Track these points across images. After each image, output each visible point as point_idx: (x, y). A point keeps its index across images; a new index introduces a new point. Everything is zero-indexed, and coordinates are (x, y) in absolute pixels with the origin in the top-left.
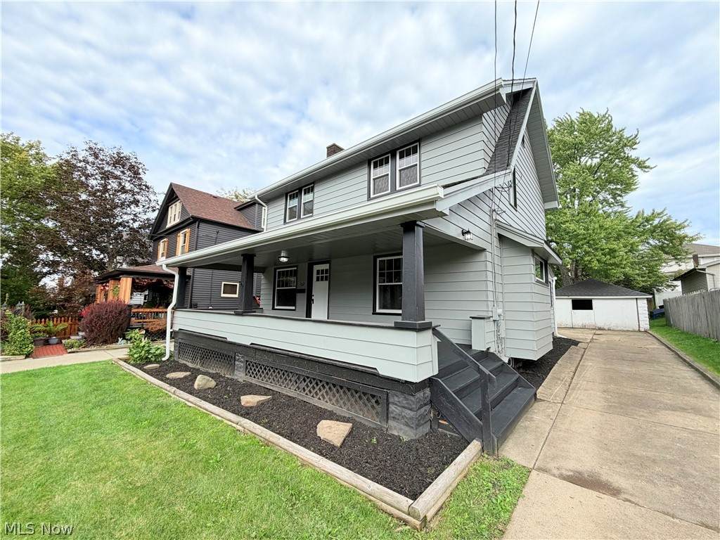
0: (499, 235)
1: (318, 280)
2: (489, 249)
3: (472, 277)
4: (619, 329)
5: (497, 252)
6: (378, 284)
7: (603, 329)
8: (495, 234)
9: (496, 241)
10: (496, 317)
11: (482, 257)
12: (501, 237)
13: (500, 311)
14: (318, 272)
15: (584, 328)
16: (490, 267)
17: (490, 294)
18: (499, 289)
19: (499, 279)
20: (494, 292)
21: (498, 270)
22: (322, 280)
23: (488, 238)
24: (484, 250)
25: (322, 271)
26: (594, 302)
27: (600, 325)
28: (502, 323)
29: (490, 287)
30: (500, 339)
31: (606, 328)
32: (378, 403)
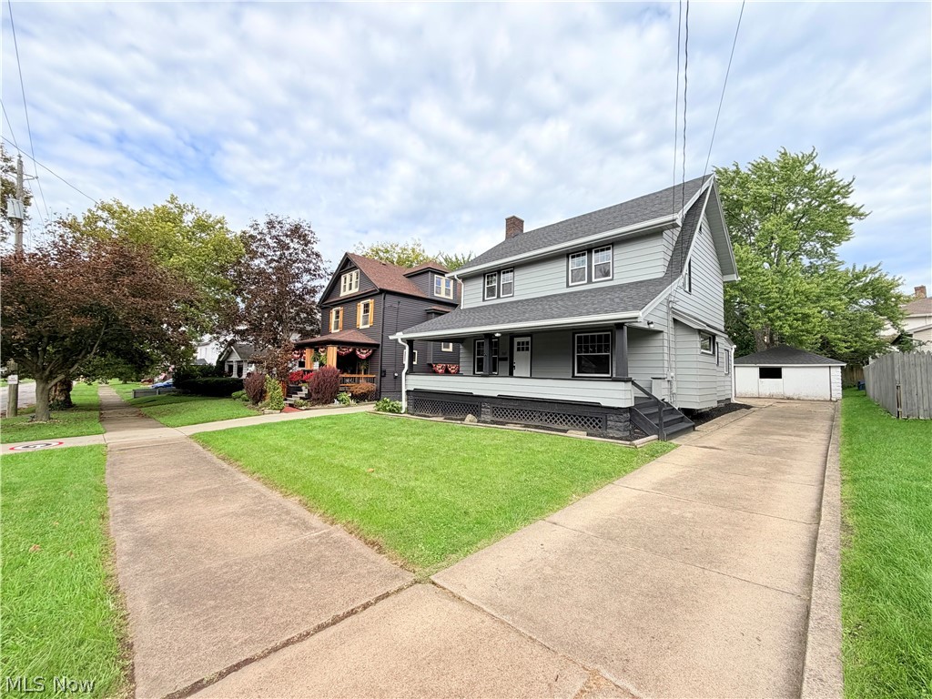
0: (674, 319)
1: (518, 350)
2: (665, 330)
3: (654, 350)
4: (809, 398)
5: (672, 331)
6: (576, 354)
7: (793, 399)
8: (671, 319)
9: (671, 324)
10: (670, 379)
11: (660, 337)
12: (675, 320)
13: (672, 374)
14: (519, 343)
15: (771, 397)
16: (666, 344)
17: (666, 362)
18: (673, 358)
19: (673, 352)
20: (669, 361)
21: (672, 345)
22: (523, 350)
23: (665, 322)
24: (662, 332)
25: (523, 343)
26: (784, 371)
27: (789, 394)
28: (674, 383)
29: (666, 357)
30: (672, 394)
31: (795, 397)
32: (600, 421)
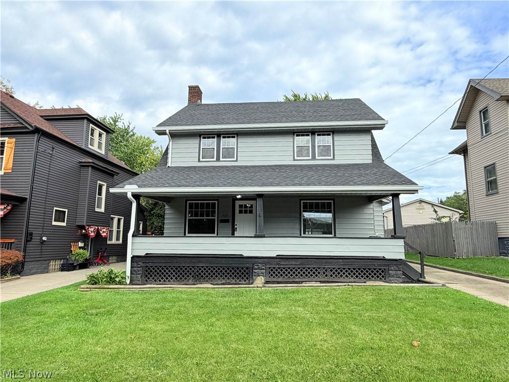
1: (241, 212)
6: (302, 218)
14: (241, 206)
22: (246, 213)
24: (373, 202)
25: (246, 206)
32: (383, 272)
